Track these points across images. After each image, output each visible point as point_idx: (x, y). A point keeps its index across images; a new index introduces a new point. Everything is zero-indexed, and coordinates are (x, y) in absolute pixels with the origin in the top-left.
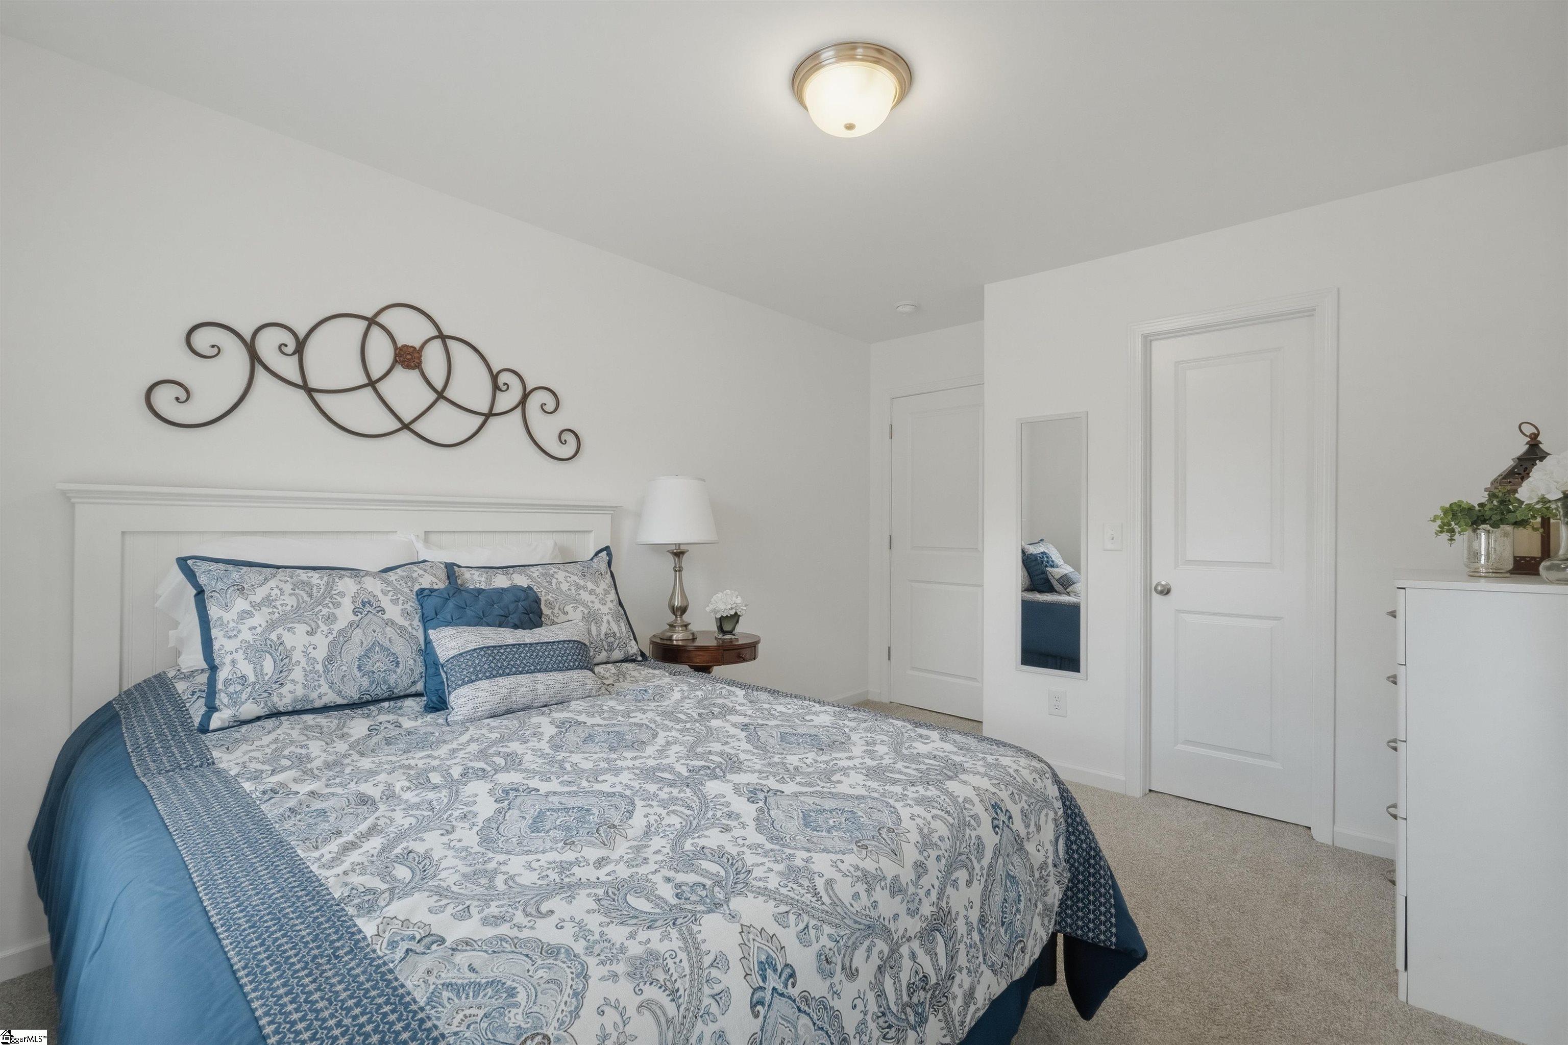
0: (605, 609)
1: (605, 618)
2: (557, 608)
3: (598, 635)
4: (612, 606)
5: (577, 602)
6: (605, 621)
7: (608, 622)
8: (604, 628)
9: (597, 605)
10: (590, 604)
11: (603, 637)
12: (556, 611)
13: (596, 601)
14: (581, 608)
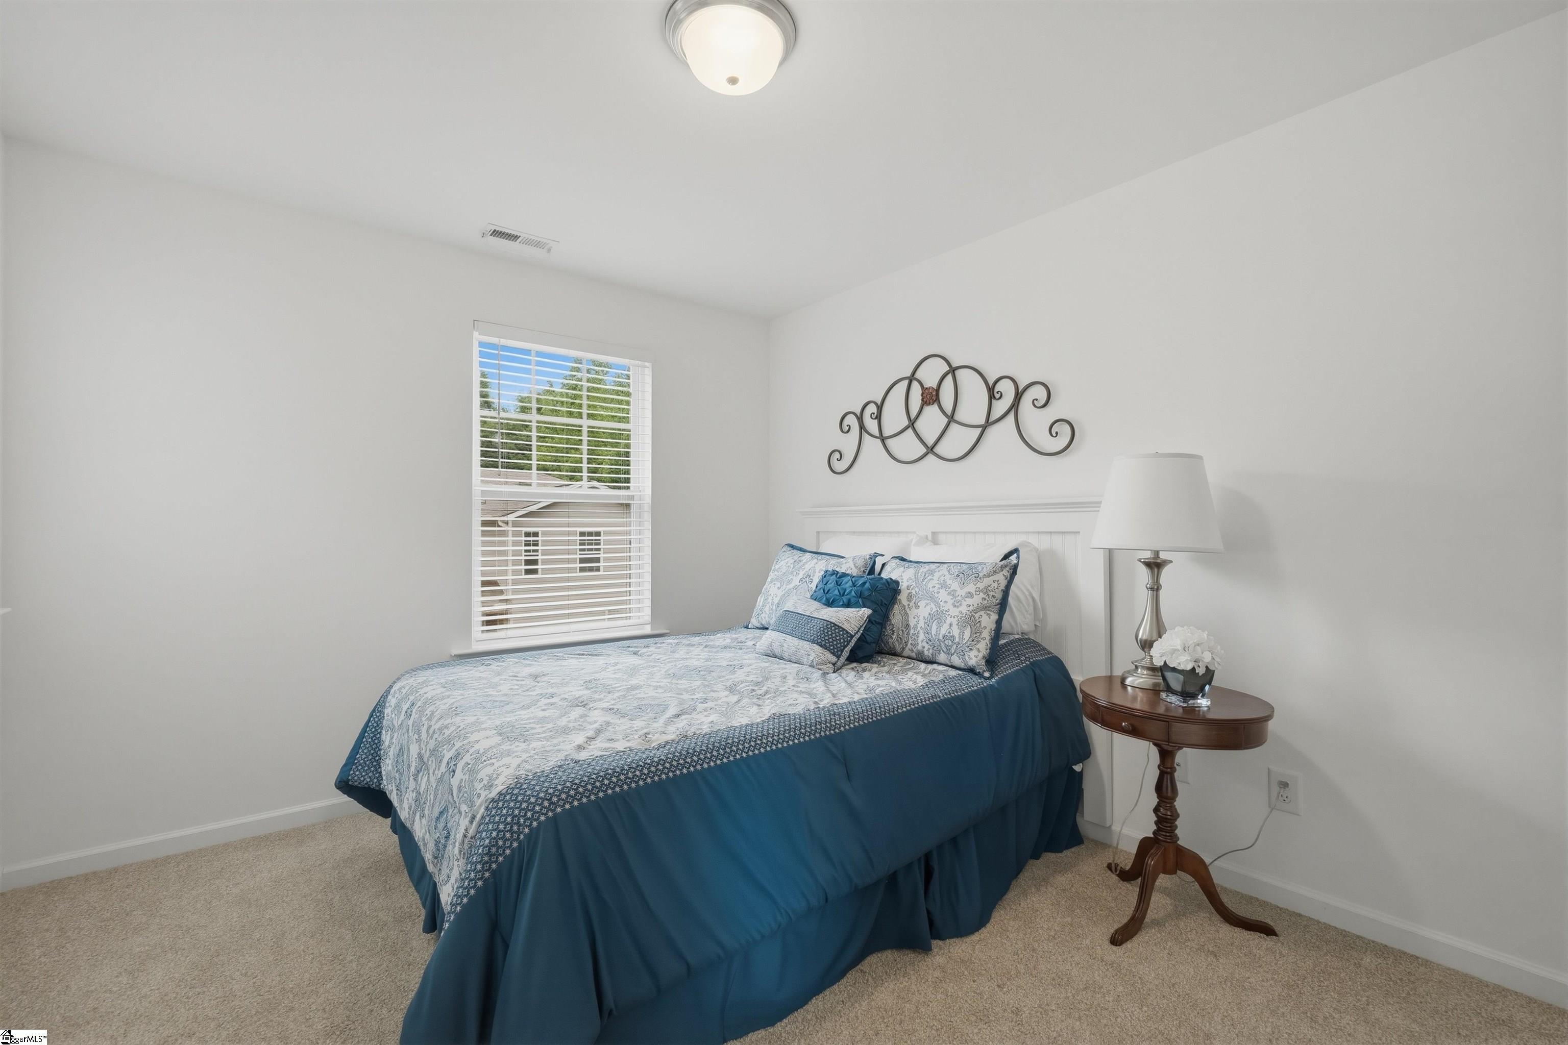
0: (954, 612)
1: (949, 620)
2: (913, 602)
3: (937, 634)
4: (964, 611)
5: (932, 598)
6: (948, 621)
7: (951, 625)
8: (944, 630)
9: (949, 606)
10: (942, 604)
11: (941, 637)
12: (912, 604)
13: (951, 602)
14: (933, 605)
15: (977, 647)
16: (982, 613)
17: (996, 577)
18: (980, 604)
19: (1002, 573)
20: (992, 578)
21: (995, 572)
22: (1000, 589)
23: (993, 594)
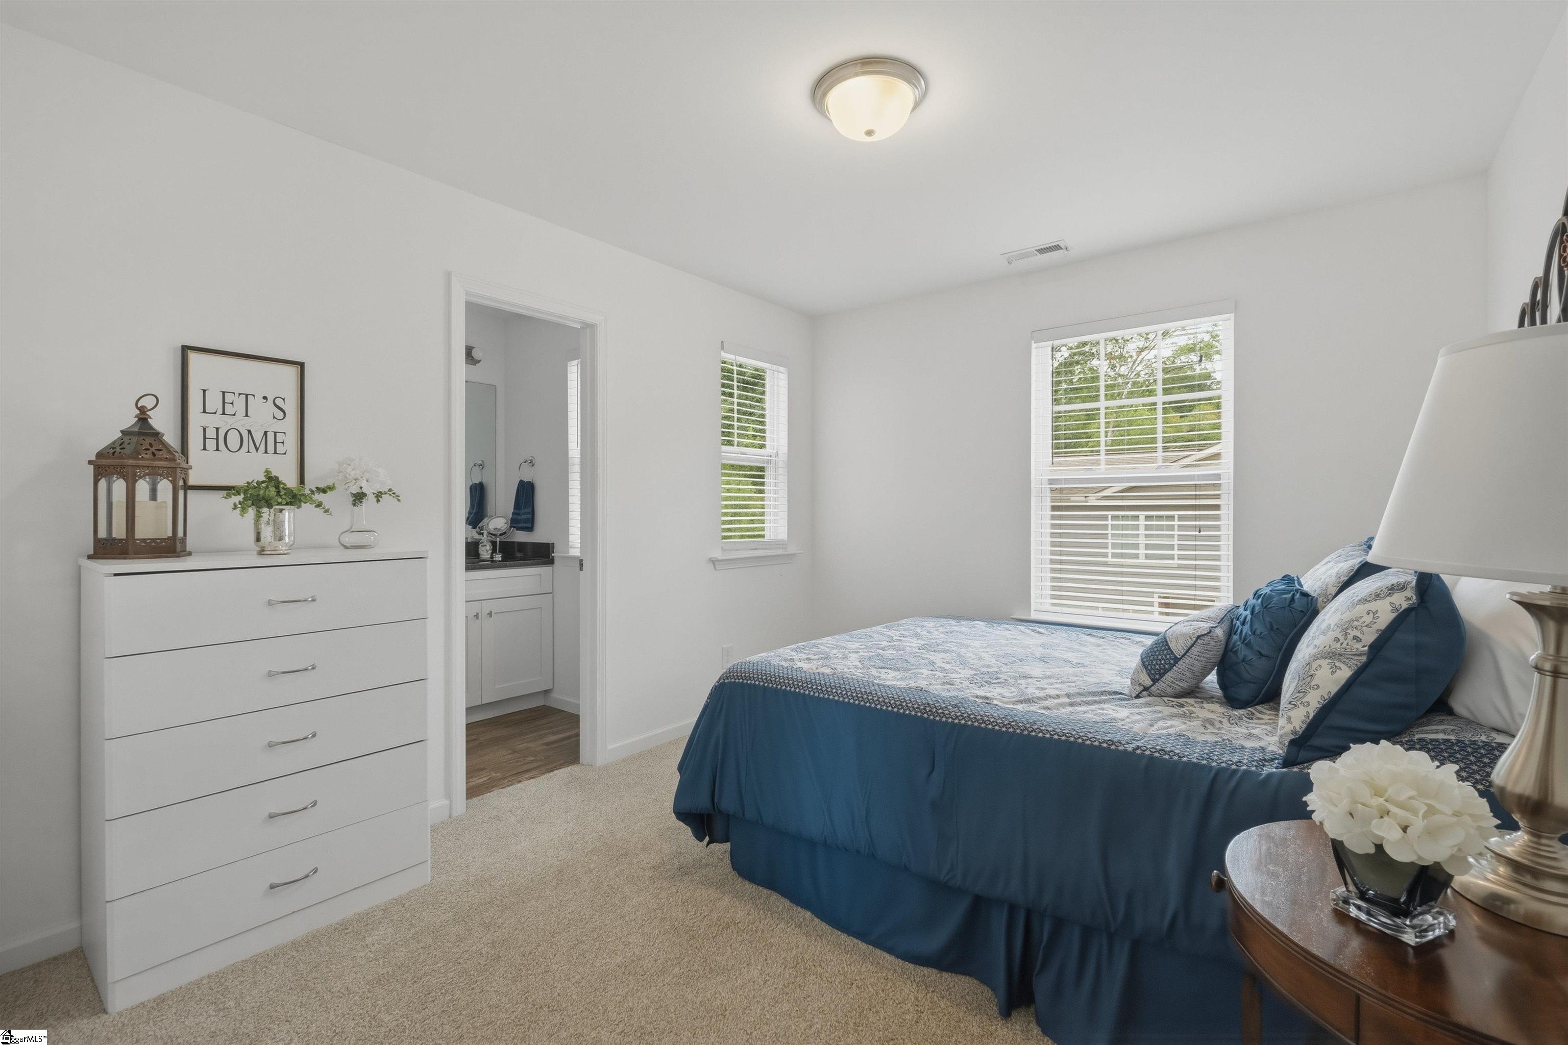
15: (1290, 714)
16: (1325, 663)
17: (1374, 606)
18: (1327, 648)
19: (1389, 599)
20: (1368, 606)
21: (1378, 595)
22: (1376, 627)
23: (1357, 633)
